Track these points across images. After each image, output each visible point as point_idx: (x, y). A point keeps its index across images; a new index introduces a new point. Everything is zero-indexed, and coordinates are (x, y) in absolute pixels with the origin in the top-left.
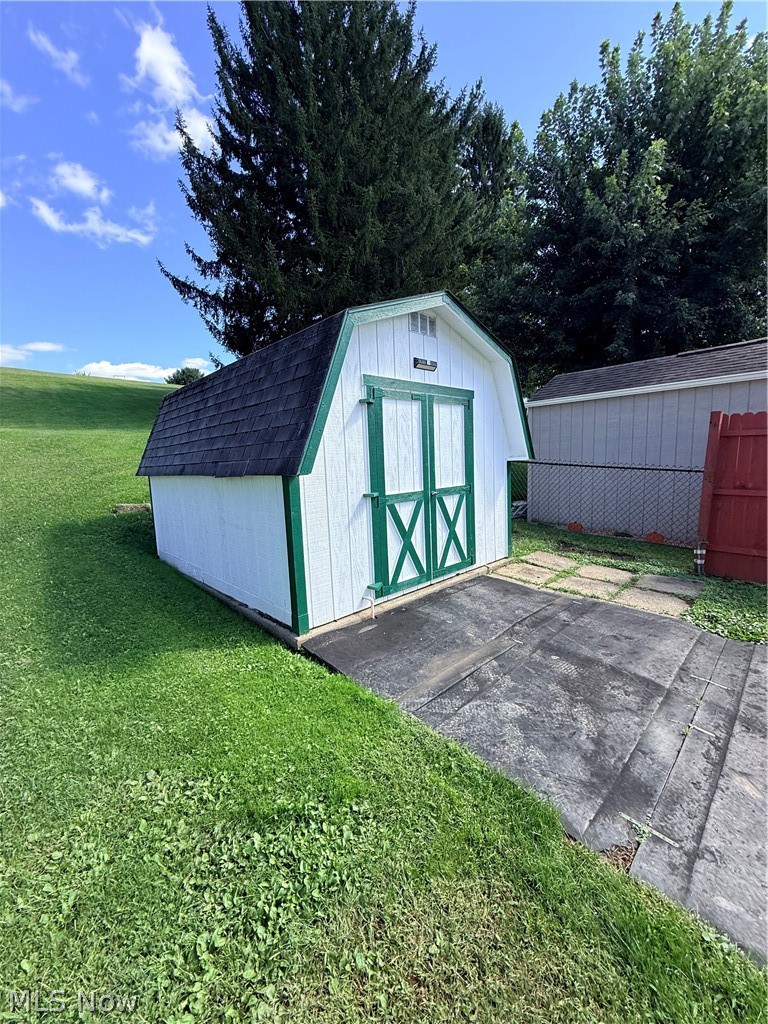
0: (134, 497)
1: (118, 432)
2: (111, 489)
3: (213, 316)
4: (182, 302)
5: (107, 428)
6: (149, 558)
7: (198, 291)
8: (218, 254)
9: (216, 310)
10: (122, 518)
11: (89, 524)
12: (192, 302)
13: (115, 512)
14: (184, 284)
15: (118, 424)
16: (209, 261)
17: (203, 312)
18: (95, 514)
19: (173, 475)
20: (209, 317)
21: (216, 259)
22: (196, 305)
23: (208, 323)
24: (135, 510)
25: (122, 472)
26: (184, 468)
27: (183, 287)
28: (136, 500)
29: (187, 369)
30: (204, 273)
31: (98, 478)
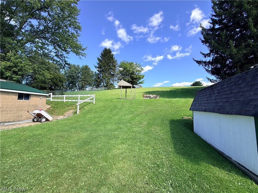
0: (187, 115)
1: (181, 99)
2: (181, 113)
3: (208, 67)
4: (199, 66)
5: (179, 98)
6: (192, 132)
7: (203, 62)
8: (210, 51)
9: (209, 65)
10: (184, 120)
11: (177, 120)
12: (202, 65)
13: (183, 118)
14: (200, 61)
15: (181, 97)
16: (207, 53)
17: (205, 67)
18: (178, 118)
19: (202, 111)
20: (206, 68)
21: (209, 52)
22: (203, 66)
23: (206, 69)
24: (187, 119)
25: (183, 109)
26: (206, 110)
27: (199, 62)
28: (187, 116)
29: (197, 82)
30: (205, 57)
31: (178, 110)
